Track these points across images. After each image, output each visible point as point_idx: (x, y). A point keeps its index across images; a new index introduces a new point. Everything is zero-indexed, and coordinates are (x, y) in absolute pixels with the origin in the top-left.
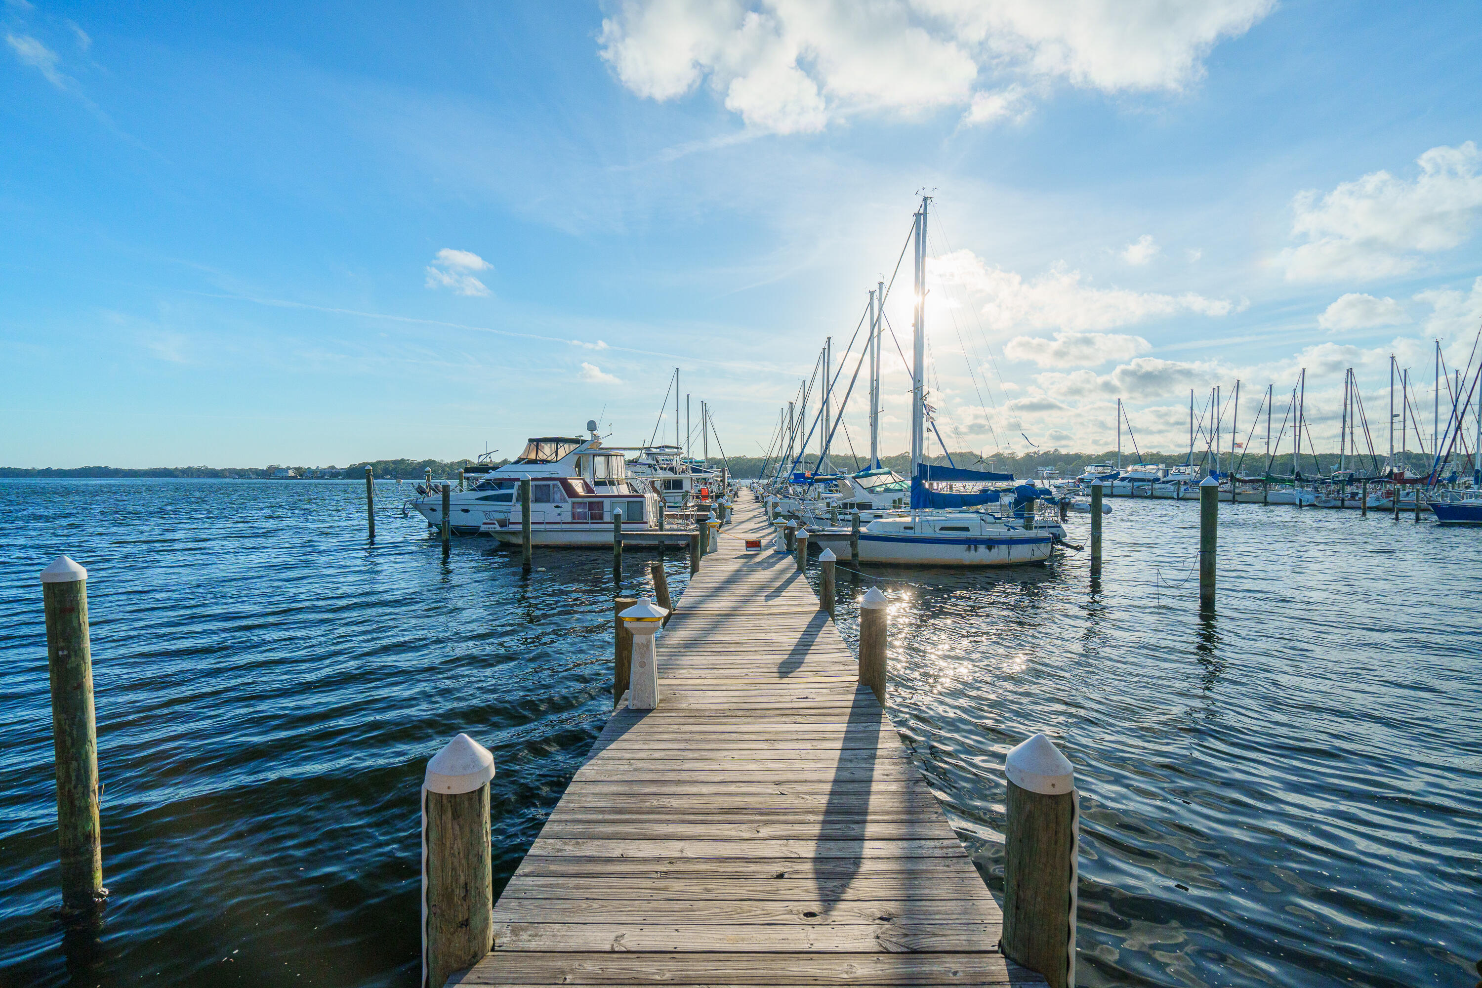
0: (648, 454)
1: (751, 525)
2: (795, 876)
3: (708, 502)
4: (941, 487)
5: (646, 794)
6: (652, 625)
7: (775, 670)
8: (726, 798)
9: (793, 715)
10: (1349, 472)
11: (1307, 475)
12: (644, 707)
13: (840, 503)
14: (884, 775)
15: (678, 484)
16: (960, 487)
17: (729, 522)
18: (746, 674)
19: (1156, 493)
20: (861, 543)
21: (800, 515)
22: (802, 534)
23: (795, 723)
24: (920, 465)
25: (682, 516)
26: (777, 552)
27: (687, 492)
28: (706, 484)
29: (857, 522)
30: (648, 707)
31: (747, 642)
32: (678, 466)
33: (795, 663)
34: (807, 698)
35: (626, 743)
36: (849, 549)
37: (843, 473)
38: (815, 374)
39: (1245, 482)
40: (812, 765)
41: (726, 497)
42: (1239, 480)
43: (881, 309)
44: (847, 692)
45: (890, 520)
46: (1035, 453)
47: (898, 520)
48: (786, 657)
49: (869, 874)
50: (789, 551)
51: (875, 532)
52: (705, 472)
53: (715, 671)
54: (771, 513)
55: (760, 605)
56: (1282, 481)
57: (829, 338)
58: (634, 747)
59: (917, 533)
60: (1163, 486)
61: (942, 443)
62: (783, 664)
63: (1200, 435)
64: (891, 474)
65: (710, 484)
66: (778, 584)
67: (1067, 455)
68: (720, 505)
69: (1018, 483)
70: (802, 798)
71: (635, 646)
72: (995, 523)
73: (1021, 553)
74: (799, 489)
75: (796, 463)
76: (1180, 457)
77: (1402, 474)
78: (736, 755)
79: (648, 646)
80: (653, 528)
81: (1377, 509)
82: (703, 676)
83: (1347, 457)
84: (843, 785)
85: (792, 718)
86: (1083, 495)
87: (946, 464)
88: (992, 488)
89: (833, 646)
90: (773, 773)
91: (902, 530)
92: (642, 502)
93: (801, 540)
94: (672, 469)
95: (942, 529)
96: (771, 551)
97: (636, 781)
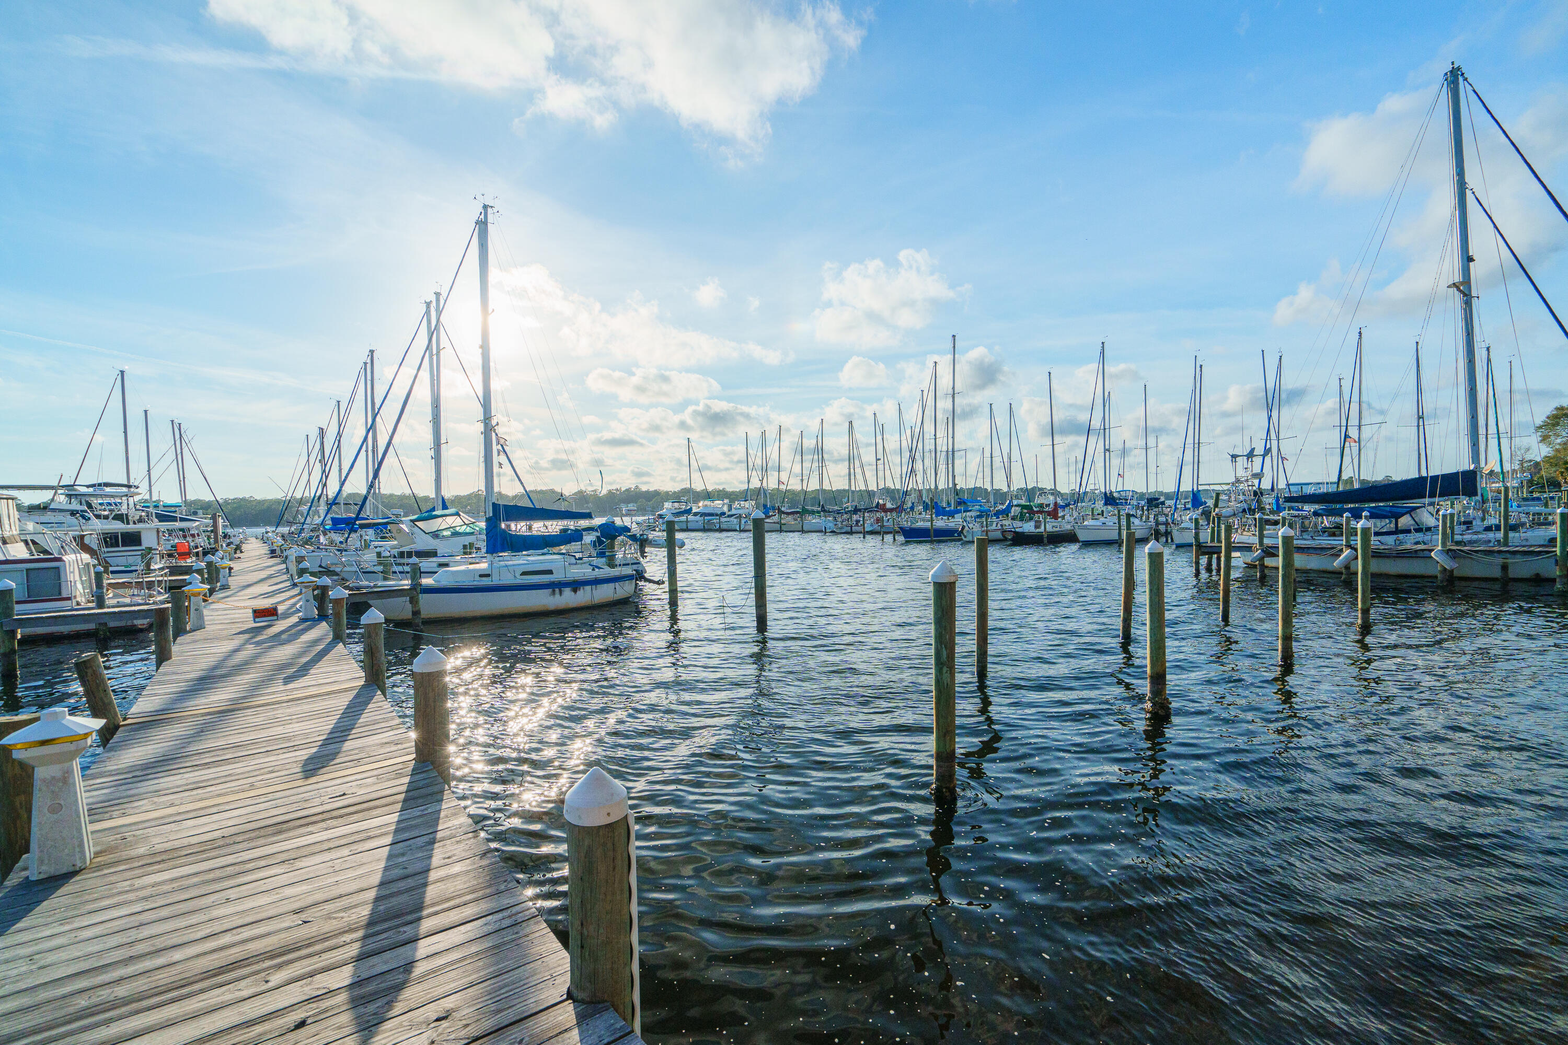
0: (70, 496)
1: (264, 588)
2: (322, 1016)
3: (190, 561)
4: (519, 527)
5: (64, 997)
6: (72, 747)
7: (298, 770)
8: (215, 956)
9: (323, 820)
10: (854, 504)
11: (827, 507)
12: (64, 871)
13: (395, 552)
14: (444, 858)
15: (133, 539)
16: (539, 527)
17: (225, 587)
18: (252, 785)
19: (724, 526)
20: (423, 598)
21: (338, 570)
22: (339, 593)
23: (327, 829)
24: (495, 505)
25: (139, 585)
26: (303, 620)
27: (150, 549)
28: (185, 537)
29: (417, 573)
30: (71, 869)
31: (253, 742)
32: (132, 512)
33: (327, 755)
34: (344, 794)
35: (24, 933)
36: (409, 607)
37: (397, 516)
38: (354, 393)
39: (788, 514)
40: (351, 874)
41: (220, 553)
42: (784, 513)
43: (438, 320)
44: (401, 776)
45: (463, 568)
46: (617, 490)
47: (471, 567)
48: (314, 750)
49: (425, 976)
50: (323, 616)
51: (445, 582)
52: (182, 520)
53: (199, 791)
54: (293, 569)
55: (278, 691)
56: (813, 512)
57: (372, 352)
58: (40, 935)
59: (495, 581)
60: (728, 519)
61: (520, 480)
62: (311, 759)
63: (754, 473)
64: (459, 515)
65: (193, 536)
66: (304, 660)
67: (648, 492)
68: (210, 565)
69: (598, 521)
70: (335, 918)
71: (37, 784)
72: (576, 564)
73: (605, 593)
74: (338, 538)
75: (331, 505)
76: (741, 492)
77: (884, 505)
78: (232, 894)
79: (66, 779)
80: (83, 605)
81: (872, 533)
82: (177, 802)
83: (853, 492)
84: (392, 885)
85: (323, 825)
86: (660, 531)
87: (526, 503)
88: (572, 527)
89: (383, 725)
90: (292, 900)
91: (477, 578)
92: (58, 568)
93: (337, 602)
94: (120, 517)
95: (524, 573)
96: (294, 619)
97: (46, 983)
